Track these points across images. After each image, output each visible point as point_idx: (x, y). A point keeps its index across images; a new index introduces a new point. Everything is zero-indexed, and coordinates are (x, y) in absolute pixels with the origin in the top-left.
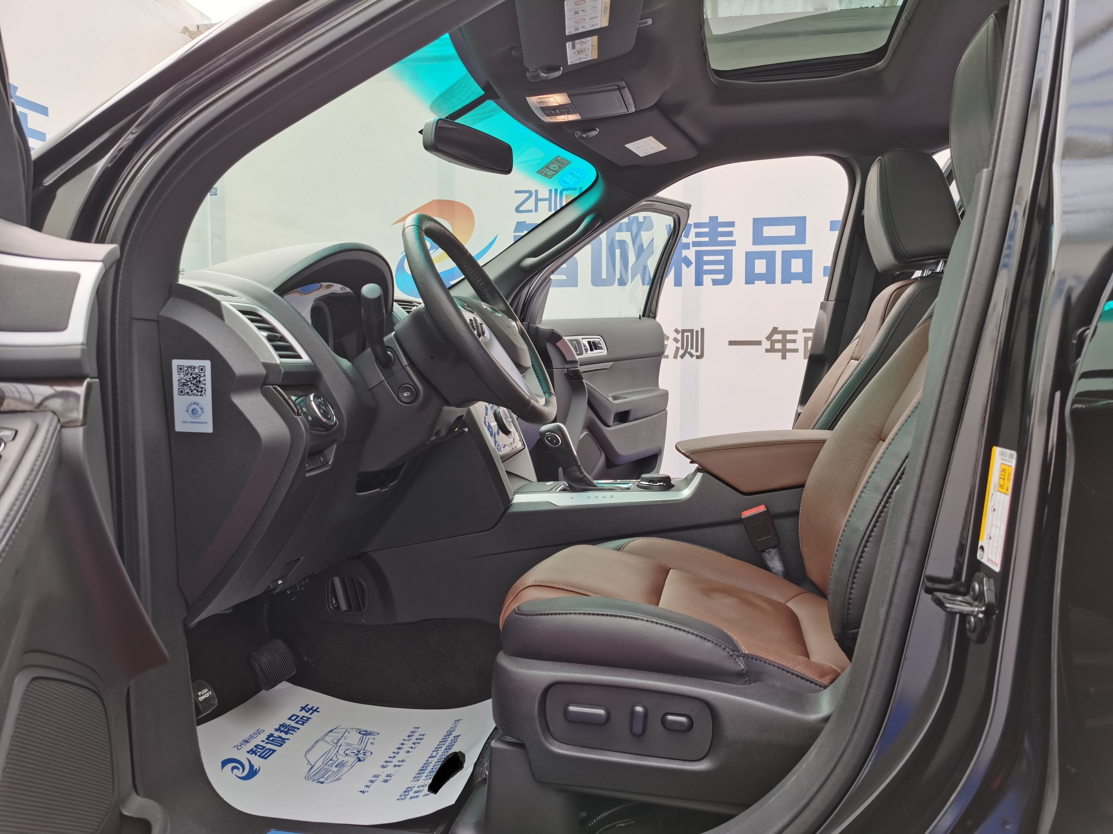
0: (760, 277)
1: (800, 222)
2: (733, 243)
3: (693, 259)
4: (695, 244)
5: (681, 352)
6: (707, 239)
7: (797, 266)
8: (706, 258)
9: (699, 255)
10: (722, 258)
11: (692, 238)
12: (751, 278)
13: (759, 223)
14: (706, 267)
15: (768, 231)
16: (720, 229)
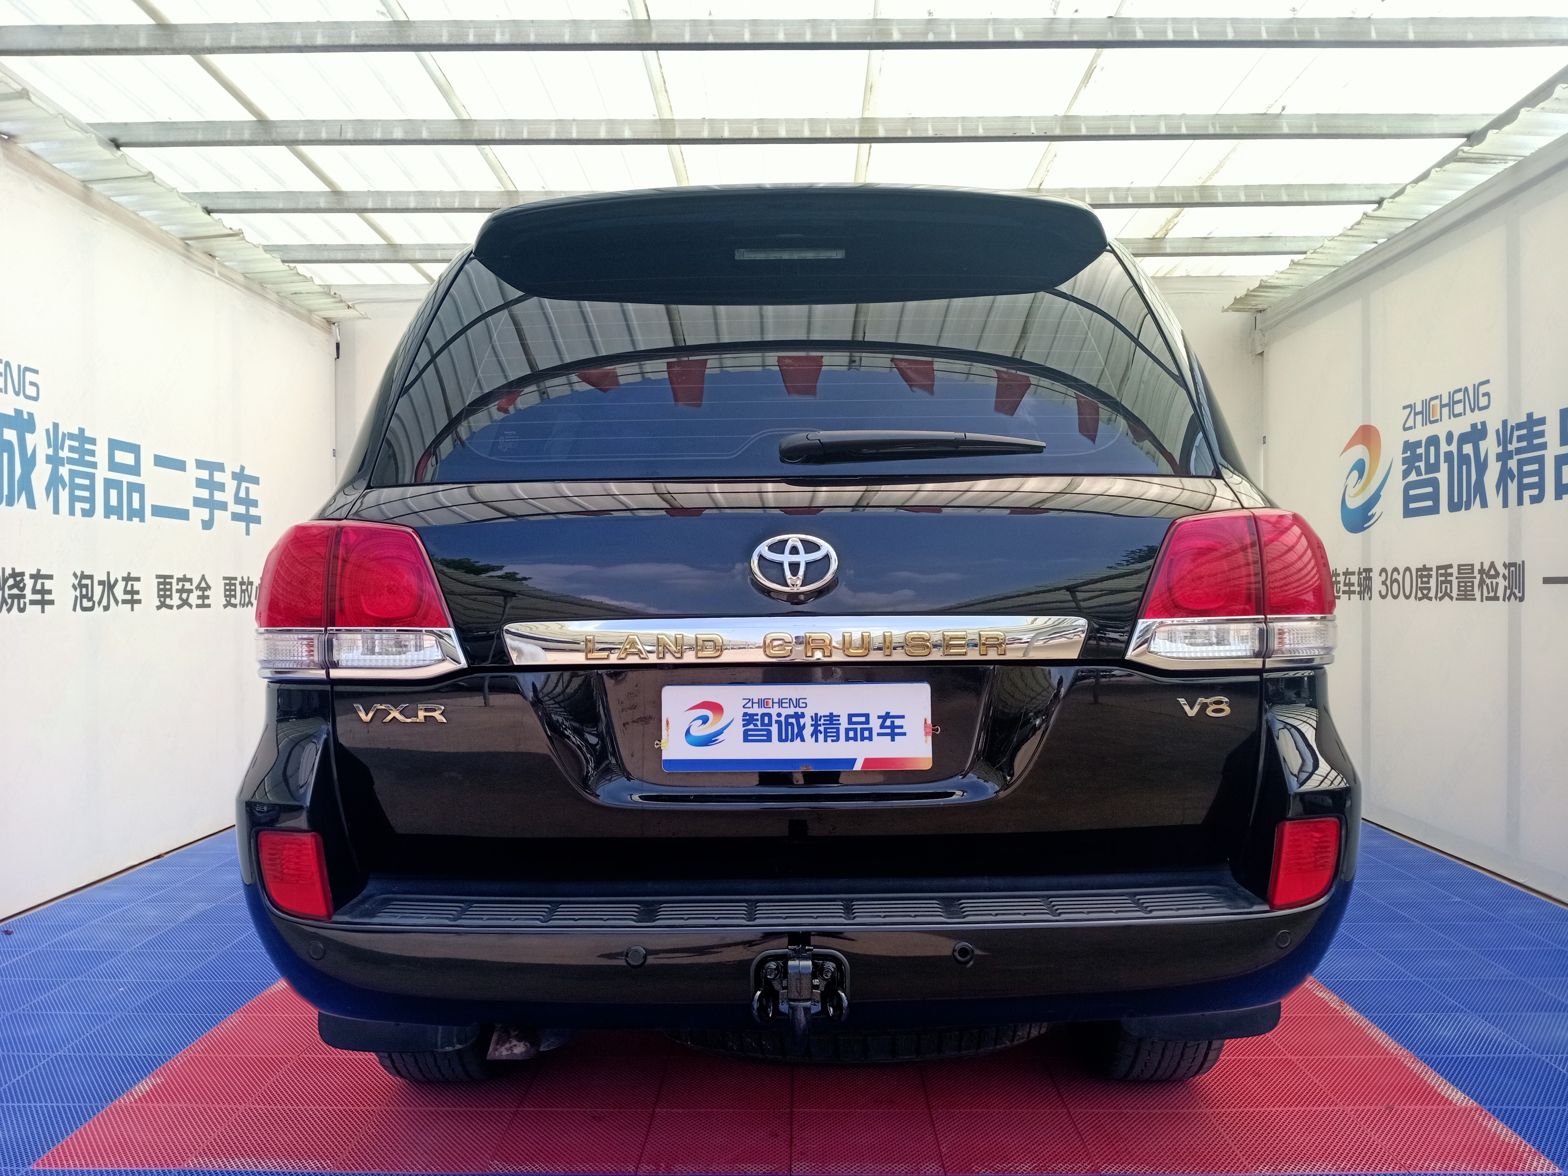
2: (1545, 446)
4: (1519, 451)
5: (1508, 592)
6: (1524, 444)
8: (1526, 468)
9: (1521, 464)
10: (1535, 467)
11: (1515, 445)
12: (1559, 491)
14: (1526, 481)
16: (1535, 429)
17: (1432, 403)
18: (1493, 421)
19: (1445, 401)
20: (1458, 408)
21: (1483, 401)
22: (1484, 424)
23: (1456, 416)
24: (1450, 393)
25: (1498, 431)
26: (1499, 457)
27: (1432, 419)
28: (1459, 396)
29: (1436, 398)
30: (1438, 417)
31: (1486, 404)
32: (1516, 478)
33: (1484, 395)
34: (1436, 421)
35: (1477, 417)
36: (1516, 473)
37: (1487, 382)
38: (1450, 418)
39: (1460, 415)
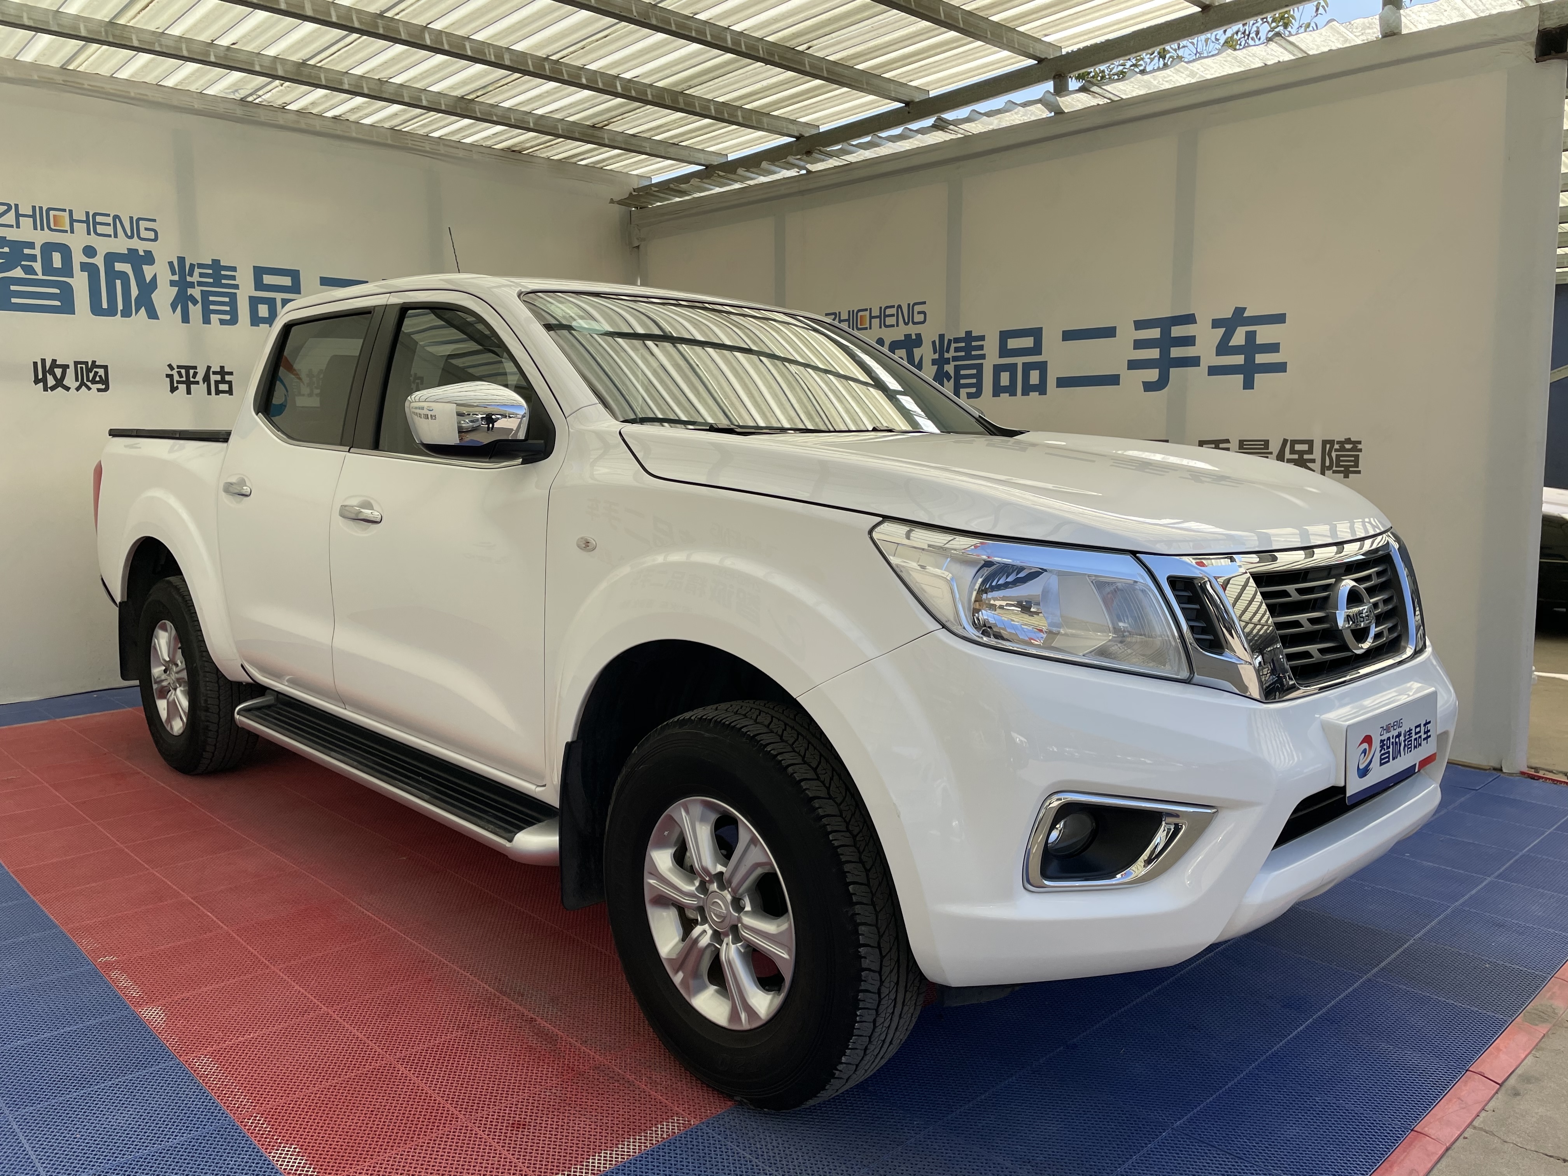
0: (1005, 390)
1: (1036, 333)
2: (983, 357)
3: (952, 374)
4: (955, 359)
6: (963, 354)
7: (1034, 377)
8: (962, 372)
9: (957, 369)
10: (974, 371)
11: (952, 354)
12: (998, 390)
13: (1005, 336)
14: (962, 381)
15: (1013, 344)
16: (974, 344)
17: (860, 314)
18: (929, 333)
19: (876, 313)
20: (890, 321)
21: (919, 318)
22: (919, 336)
23: (886, 326)
24: (881, 308)
25: (934, 343)
26: (934, 362)
27: (859, 326)
28: (893, 311)
29: (866, 310)
30: (868, 326)
31: (922, 320)
32: (953, 379)
33: (919, 313)
34: (866, 329)
35: (912, 330)
36: (953, 376)
37: (924, 303)
38: (880, 327)
39: (893, 326)
